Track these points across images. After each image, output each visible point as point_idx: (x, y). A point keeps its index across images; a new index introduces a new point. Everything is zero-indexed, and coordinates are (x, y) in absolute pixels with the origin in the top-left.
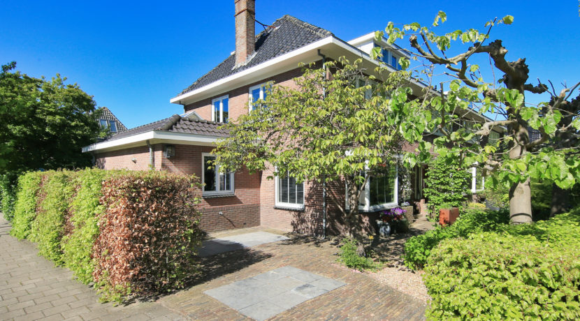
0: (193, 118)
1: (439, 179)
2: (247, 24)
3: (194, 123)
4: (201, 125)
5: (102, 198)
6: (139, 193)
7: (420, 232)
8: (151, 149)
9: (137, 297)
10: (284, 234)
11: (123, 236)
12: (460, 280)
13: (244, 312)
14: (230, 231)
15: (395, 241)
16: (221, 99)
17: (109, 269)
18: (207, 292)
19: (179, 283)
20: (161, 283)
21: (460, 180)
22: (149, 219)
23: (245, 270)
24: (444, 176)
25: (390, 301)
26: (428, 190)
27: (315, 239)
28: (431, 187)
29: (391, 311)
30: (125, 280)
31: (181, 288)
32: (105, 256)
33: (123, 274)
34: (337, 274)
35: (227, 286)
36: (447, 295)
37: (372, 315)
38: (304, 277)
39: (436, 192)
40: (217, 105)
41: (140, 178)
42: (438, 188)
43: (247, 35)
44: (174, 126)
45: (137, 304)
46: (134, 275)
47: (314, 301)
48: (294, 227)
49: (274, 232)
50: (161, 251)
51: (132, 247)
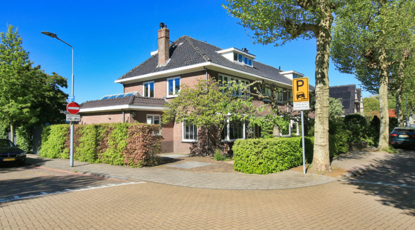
2: (166, 44)
8: (123, 113)
16: (149, 83)
27: (202, 155)
43: (165, 50)
44: (134, 101)
46: (145, 157)
48: (191, 150)
49: (182, 154)
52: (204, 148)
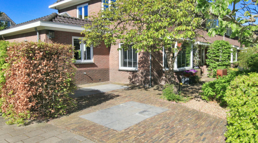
0: (66, 15)
1: (215, 54)
3: (66, 19)
4: (71, 20)
5: (7, 59)
6: (34, 54)
7: (204, 82)
8: (38, 33)
9: (34, 120)
10: (125, 85)
11: (24, 81)
12: (250, 98)
13: (108, 126)
14: (91, 84)
15: (191, 87)
16: (83, 6)
17: (14, 103)
18: (81, 116)
19: (63, 112)
20: (50, 112)
21: (227, 54)
22: (42, 71)
23: (104, 104)
24: (218, 52)
25: (197, 117)
26: (208, 60)
27: (144, 87)
28: (211, 59)
29: (199, 122)
30: (26, 110)
31: (64, 115)
32: (10, 95)
33: (24, 105)
34: (162, 104)
35: (94, 113)
36: (242, 107)
37: (188, 125)
38: (143, 107)
39: (213, 61)
40: (80, 10)
41: (34, 44)
42: (214, 59)
44: (53, 20)
45: (35, 124)
46: (32, 106)
47: (151, 119)
48: (130, 80)
49: (119, 84)
50: (50, 91)
51: (30, 88)
52: (146, 79)
